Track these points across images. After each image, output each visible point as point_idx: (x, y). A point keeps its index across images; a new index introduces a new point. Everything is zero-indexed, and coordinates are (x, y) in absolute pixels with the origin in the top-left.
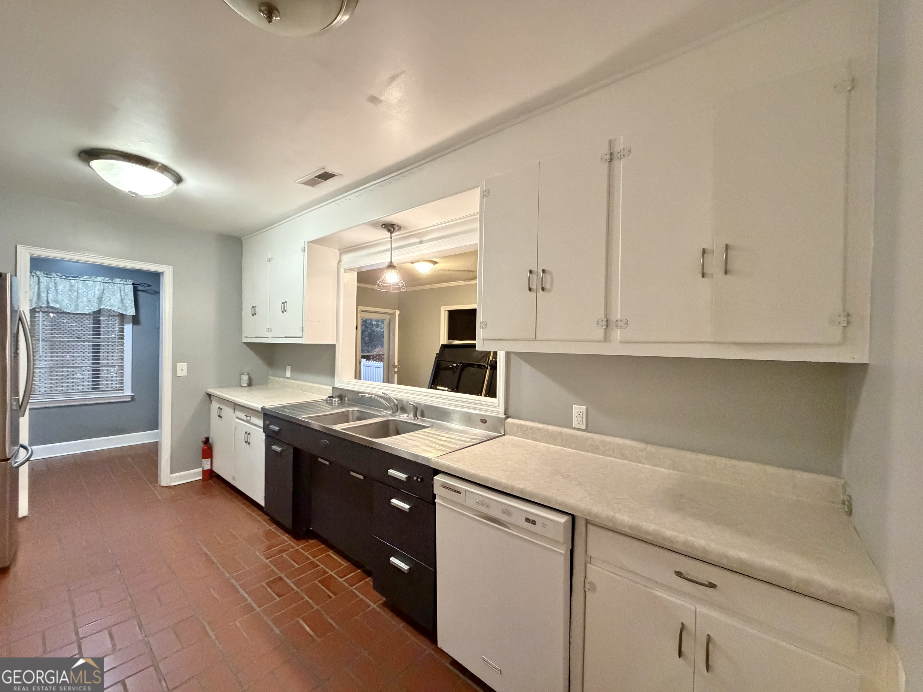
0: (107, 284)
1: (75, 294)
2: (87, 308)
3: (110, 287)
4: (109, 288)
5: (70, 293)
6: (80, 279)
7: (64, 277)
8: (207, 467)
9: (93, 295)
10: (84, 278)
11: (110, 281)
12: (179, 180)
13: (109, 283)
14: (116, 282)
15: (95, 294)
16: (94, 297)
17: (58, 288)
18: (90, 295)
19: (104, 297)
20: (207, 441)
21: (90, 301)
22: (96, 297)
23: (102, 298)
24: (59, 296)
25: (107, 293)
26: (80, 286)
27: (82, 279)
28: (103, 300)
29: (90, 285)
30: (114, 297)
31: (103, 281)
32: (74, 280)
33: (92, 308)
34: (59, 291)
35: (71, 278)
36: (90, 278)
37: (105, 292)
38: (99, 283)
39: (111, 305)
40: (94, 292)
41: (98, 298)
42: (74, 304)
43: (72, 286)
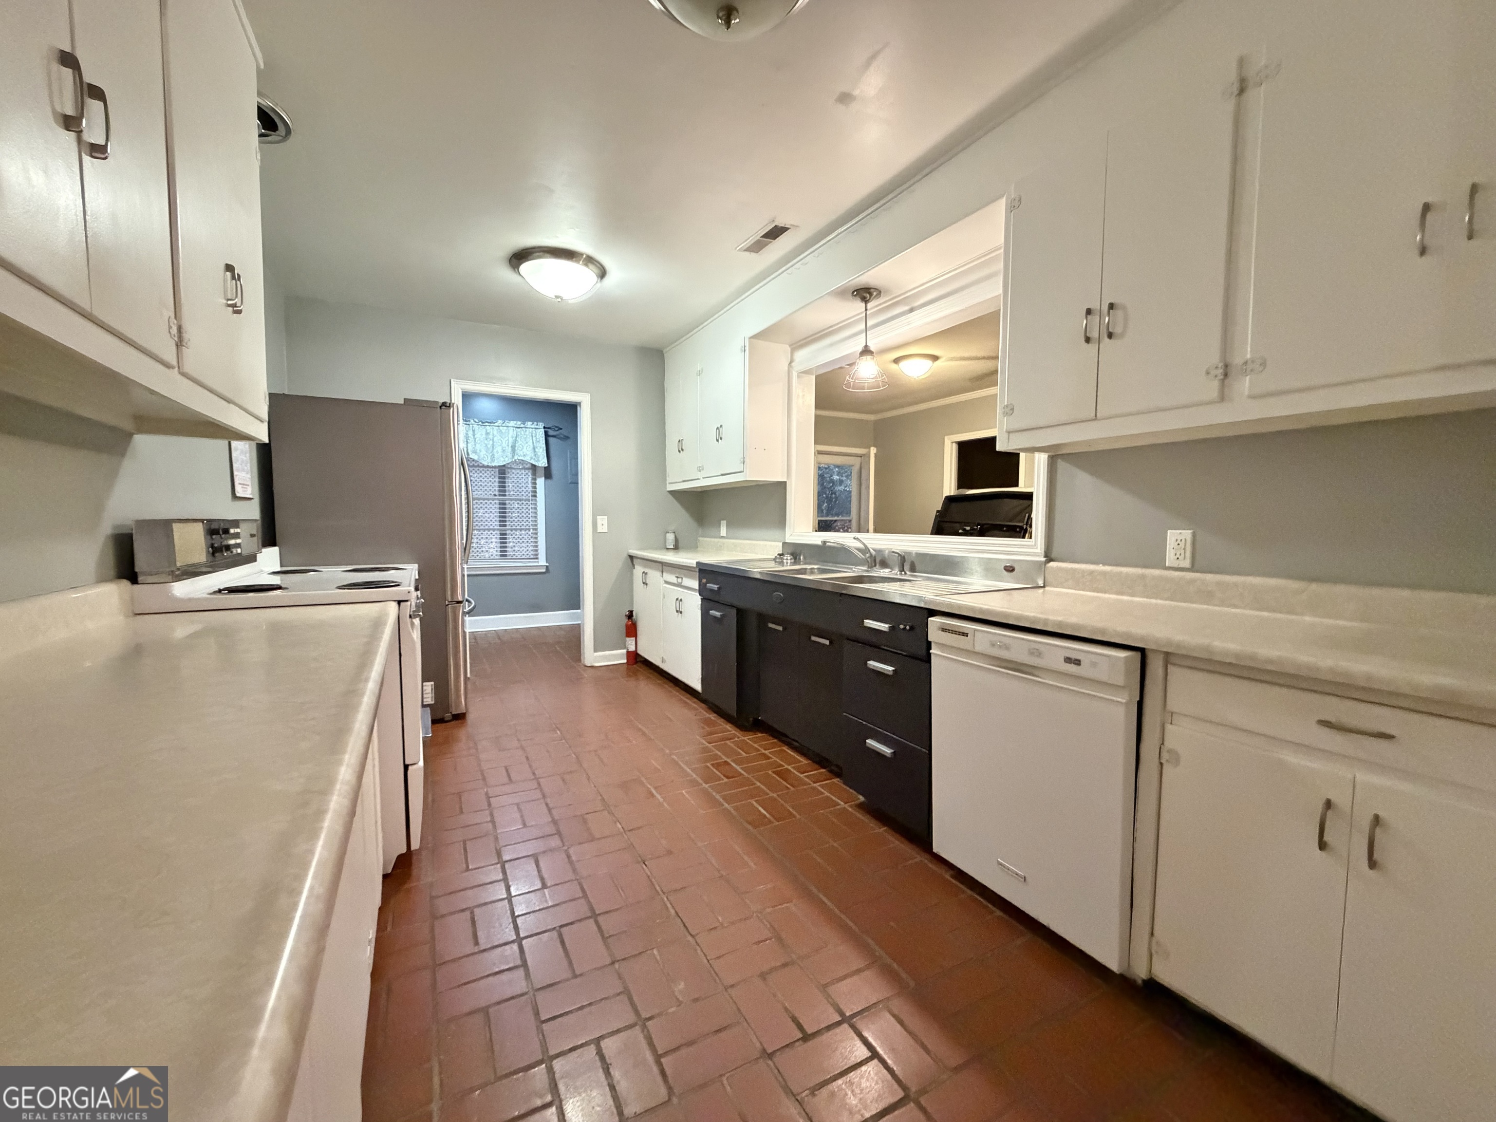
0: (519, 430)
1: (491, 442)
2: (502, 459)
3: (522, 433)
4: (521, 434)
5: (486, 442)
6: (495, 425)
7: (480, 423)
8: (632, 648)
9: (507, 442)
10: (498, 423)
11: (522, 426)
12: (603, 274)
13: (522, 428)
14: (528, 426)
15: (508, 443)
16: (508, 446)
17: (476, 436)
18: (504, 442)
19: (517, 445)
20: (630, 615)
21: (504, 450)
22: (510, 446)
23: (515, 447)
24: (478, 445)
25: (519, 440)
26: (495, 433)
27: (496, 424)
28: (516, 448)
29: (503, 431)
30: (526, 445)
31: (516, 426)
32: (490, 426)
33: (507, 459)
34: (477, 440)
35: (487, 424)
36: (503, 423)
37: (517, 439)
38: (512, 428)
39: (524, 455)
40: (508, 440)
41: (512, 447)
42: (491, 455)
43: (487, 434)
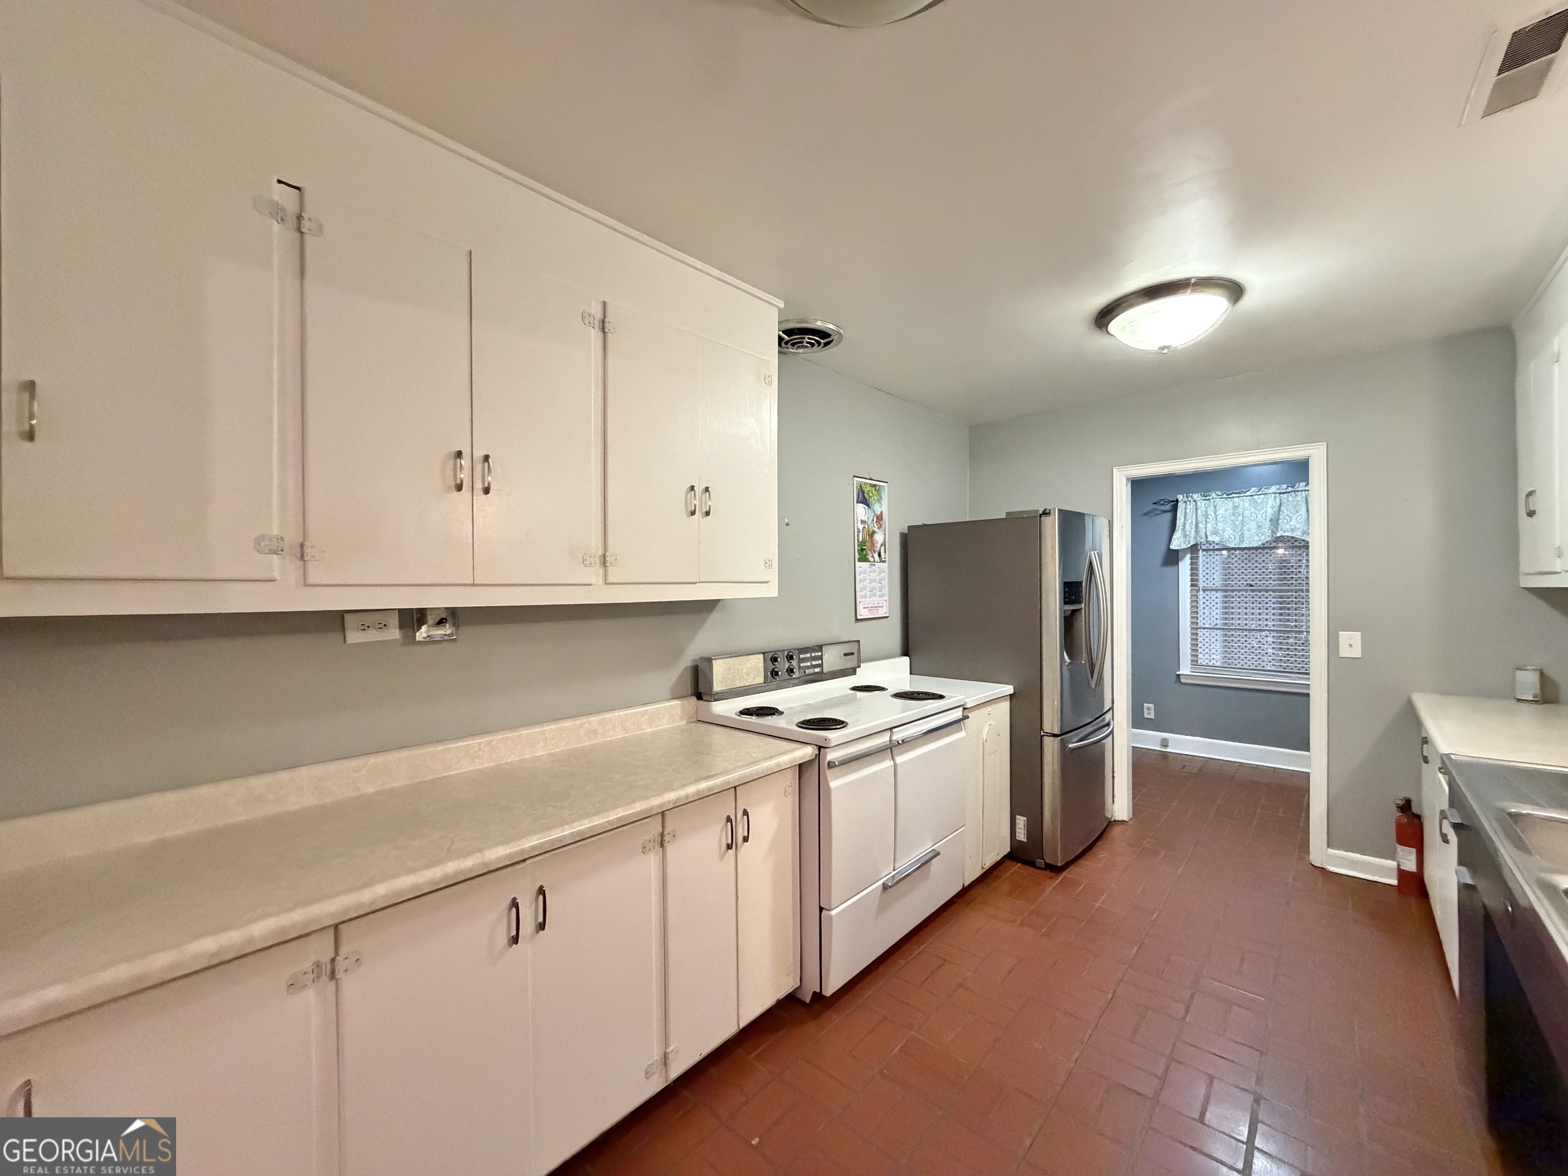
0: (1285, 495)
1: (1240, 518)
2: (1256, 538)
3: (1290, 499)
4: (1288, 501)
5: (1233, 518)
6: (1246, 494)
7: (1225, 496)
9: (1264, 515)
10: (1251, 491)
11: (1290, 489)
13: (1289, 492)
14: (1300, 489)
15: (1266, 515)
16: (1265, 520)
17: (1218, 513)
18: (1259, 517)
19: (1281, 517)
21: (1259, 526)
22: (1268, 520)
23: (1278, 519)
24: (1219, 524)
25: (1285, 511)
26: (1247, 505)
27: (1248, 494)
28: (1280, 521)
29: (1259, 501)
30: (1297, 515)
31: (1278, 491)
32: (1238, 497)
33: (1263, 538)
34: (1218, 517)
35: (1234, 495)
36: (1259, 491)
37: (1282, 508)
38: (1273, 495)
39: (1292, 530)
40: (1266, 512)
41: (1271, 520)
42: (1239, 534)
43: (1235, 507)
